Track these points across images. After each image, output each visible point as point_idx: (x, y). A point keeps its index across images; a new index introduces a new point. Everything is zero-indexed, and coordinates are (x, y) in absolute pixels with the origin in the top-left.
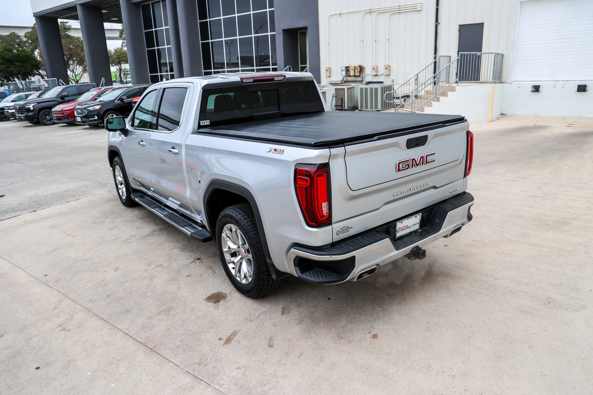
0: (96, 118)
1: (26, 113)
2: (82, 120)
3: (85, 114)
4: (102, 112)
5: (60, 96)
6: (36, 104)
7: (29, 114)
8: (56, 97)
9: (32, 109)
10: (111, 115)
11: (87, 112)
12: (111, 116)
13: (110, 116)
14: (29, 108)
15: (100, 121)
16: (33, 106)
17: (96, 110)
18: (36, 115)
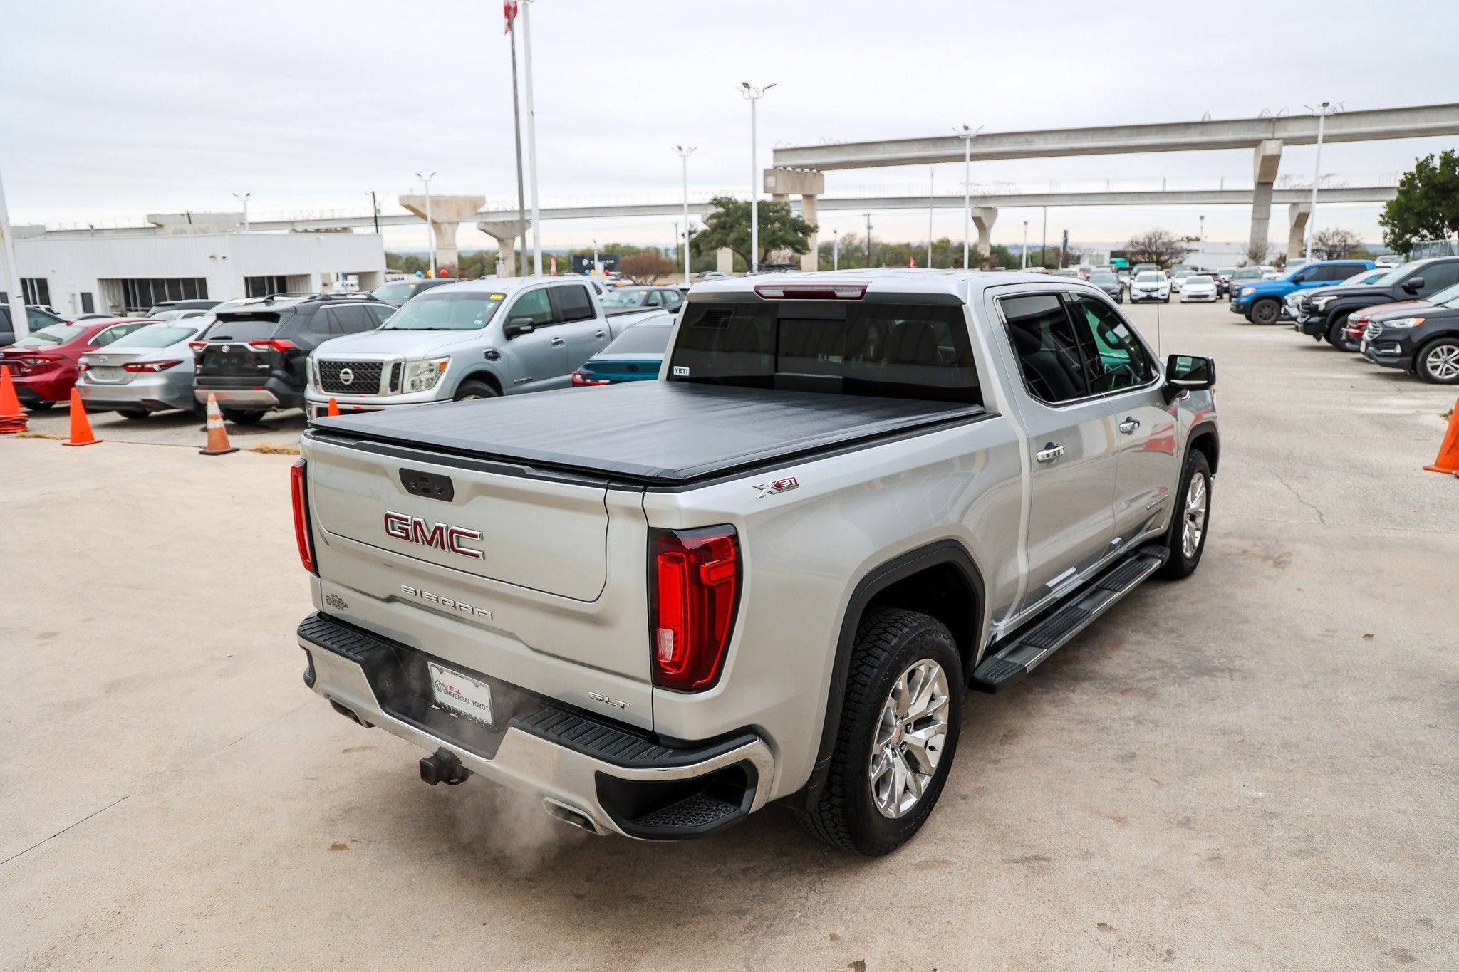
0: (1398, 350)
1: (1308, 316)
2: (1368, 351)
3: (1376, 335)
4: (1416, 339)
5: (1406, 284)
6: (1336, 298)
7: (1313, 320)
8: (1394, 286)
9: (1322, 308)
10: (1445, 347)
11: (1380, 332)
12: (1445, 352)
13: (1442, 350)
14: (1317, 306)
15: (1406, 359)
16: (1327, 304)
17: (1406, 330)
18: (1325, 323)
